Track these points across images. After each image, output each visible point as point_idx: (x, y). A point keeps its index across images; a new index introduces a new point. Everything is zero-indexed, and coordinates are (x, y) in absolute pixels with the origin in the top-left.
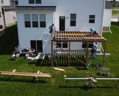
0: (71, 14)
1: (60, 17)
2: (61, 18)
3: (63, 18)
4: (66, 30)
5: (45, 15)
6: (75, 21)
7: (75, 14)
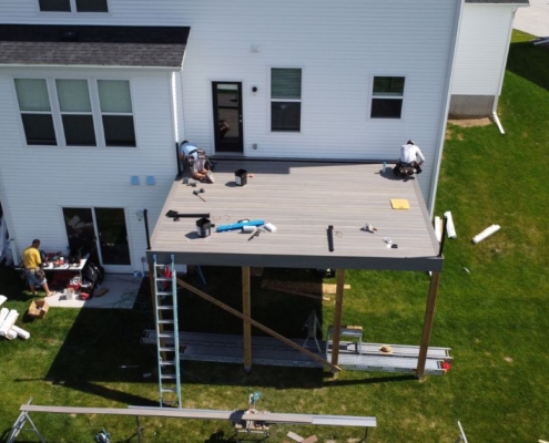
0: (274, 70)
1: (215, 84)
2: (220, 87)
3: (235, 87)
4: (248, 152)
5: (128, 82)
6: (299, 105)
7: (299, 71)
